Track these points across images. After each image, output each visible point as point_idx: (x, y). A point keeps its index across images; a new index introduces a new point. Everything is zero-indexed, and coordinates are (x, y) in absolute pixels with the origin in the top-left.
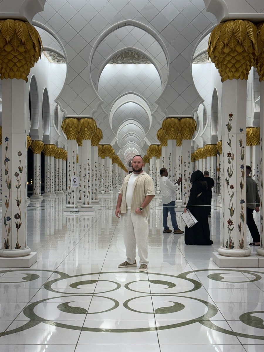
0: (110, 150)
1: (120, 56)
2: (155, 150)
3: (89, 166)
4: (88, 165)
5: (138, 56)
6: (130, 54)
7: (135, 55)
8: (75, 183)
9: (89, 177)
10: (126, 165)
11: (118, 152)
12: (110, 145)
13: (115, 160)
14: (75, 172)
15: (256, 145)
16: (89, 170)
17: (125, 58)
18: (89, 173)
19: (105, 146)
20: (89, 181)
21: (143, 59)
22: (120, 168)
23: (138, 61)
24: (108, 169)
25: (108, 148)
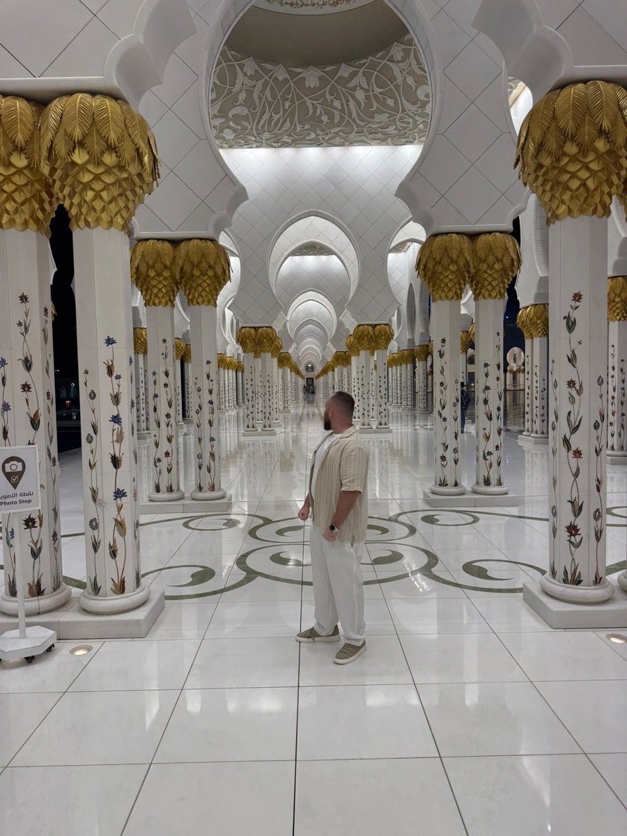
0: (271, 338)
1: (288, 120)
2: (367, 336)
3: (118, 377)
4: (110, 371)
5: (329, 119)
6: (311, 112)
7: (321, 114)
8: (15, 485)
9: (120, 439)
10: (302, 369)
11: (290, 347)
12: (271, 327)
13: (284, 361)
14: (36, 414)
15: (620, 319)
16: (116, 399)
17: (300, 123)
18: (116, 419)
19: (260, 330)
20: (116, 462)
21: (339, 126)
22: (293, 373)
23: (329, 136)
24: (268, 378)
25: (268, 333)
